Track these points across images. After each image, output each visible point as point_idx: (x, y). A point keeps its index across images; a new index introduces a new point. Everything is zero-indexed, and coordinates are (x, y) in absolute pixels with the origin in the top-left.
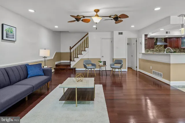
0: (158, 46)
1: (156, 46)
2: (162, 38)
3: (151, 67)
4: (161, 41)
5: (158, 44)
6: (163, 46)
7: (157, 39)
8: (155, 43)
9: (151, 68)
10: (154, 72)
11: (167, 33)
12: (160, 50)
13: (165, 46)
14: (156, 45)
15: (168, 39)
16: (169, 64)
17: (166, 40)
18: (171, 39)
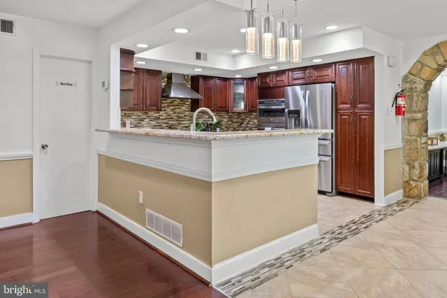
0: (175, 103)
1: (169, 101)
2: (184, 76)
3: (141, 192)
4: (181, 86)
5: (172, 95)
6: (189, 103)
7: (170, 77)
8: (164, 90)
9: (141, 201)
10: (151, 216)
11: (198, 56)
12: (179, 117)
13: (195, 104)
14: (168, 97)
15: (201, 80)
16: (207, 186)
17: (195, 82)
18: (210, 82)
